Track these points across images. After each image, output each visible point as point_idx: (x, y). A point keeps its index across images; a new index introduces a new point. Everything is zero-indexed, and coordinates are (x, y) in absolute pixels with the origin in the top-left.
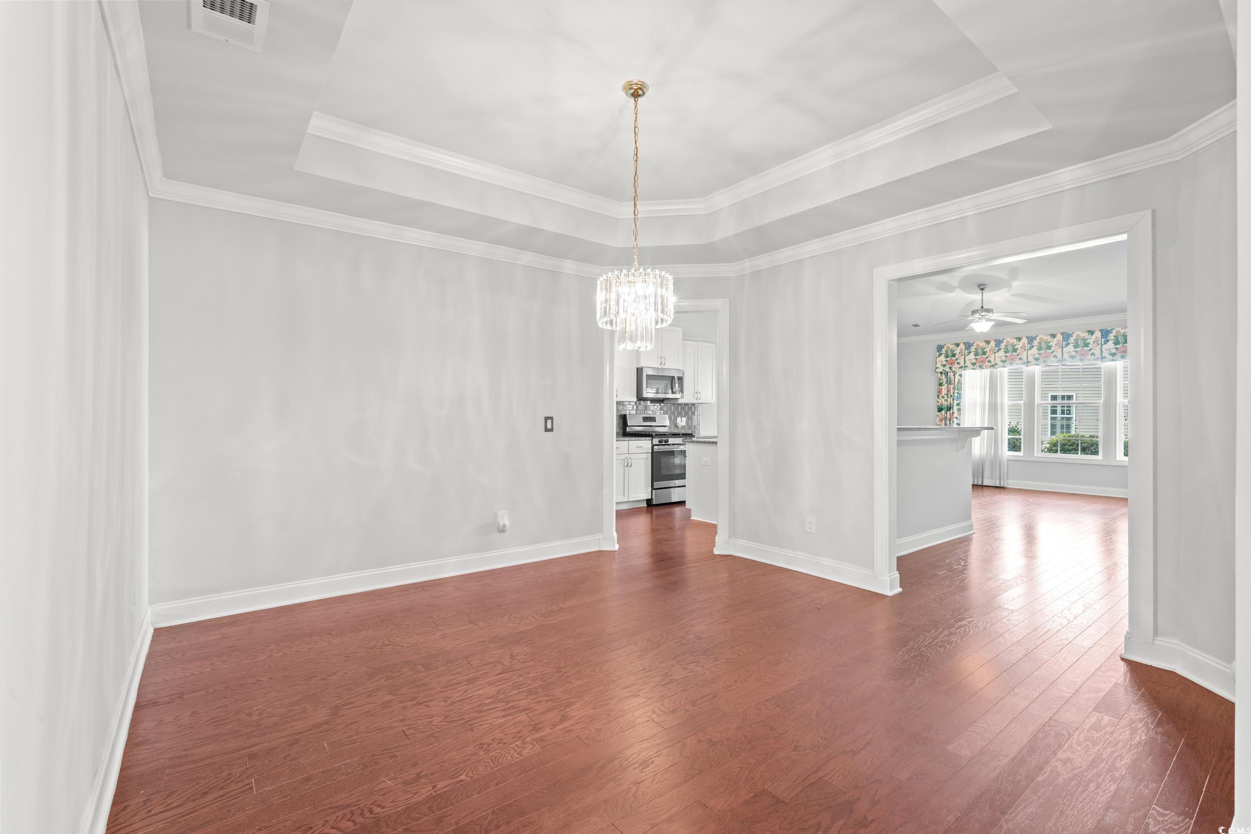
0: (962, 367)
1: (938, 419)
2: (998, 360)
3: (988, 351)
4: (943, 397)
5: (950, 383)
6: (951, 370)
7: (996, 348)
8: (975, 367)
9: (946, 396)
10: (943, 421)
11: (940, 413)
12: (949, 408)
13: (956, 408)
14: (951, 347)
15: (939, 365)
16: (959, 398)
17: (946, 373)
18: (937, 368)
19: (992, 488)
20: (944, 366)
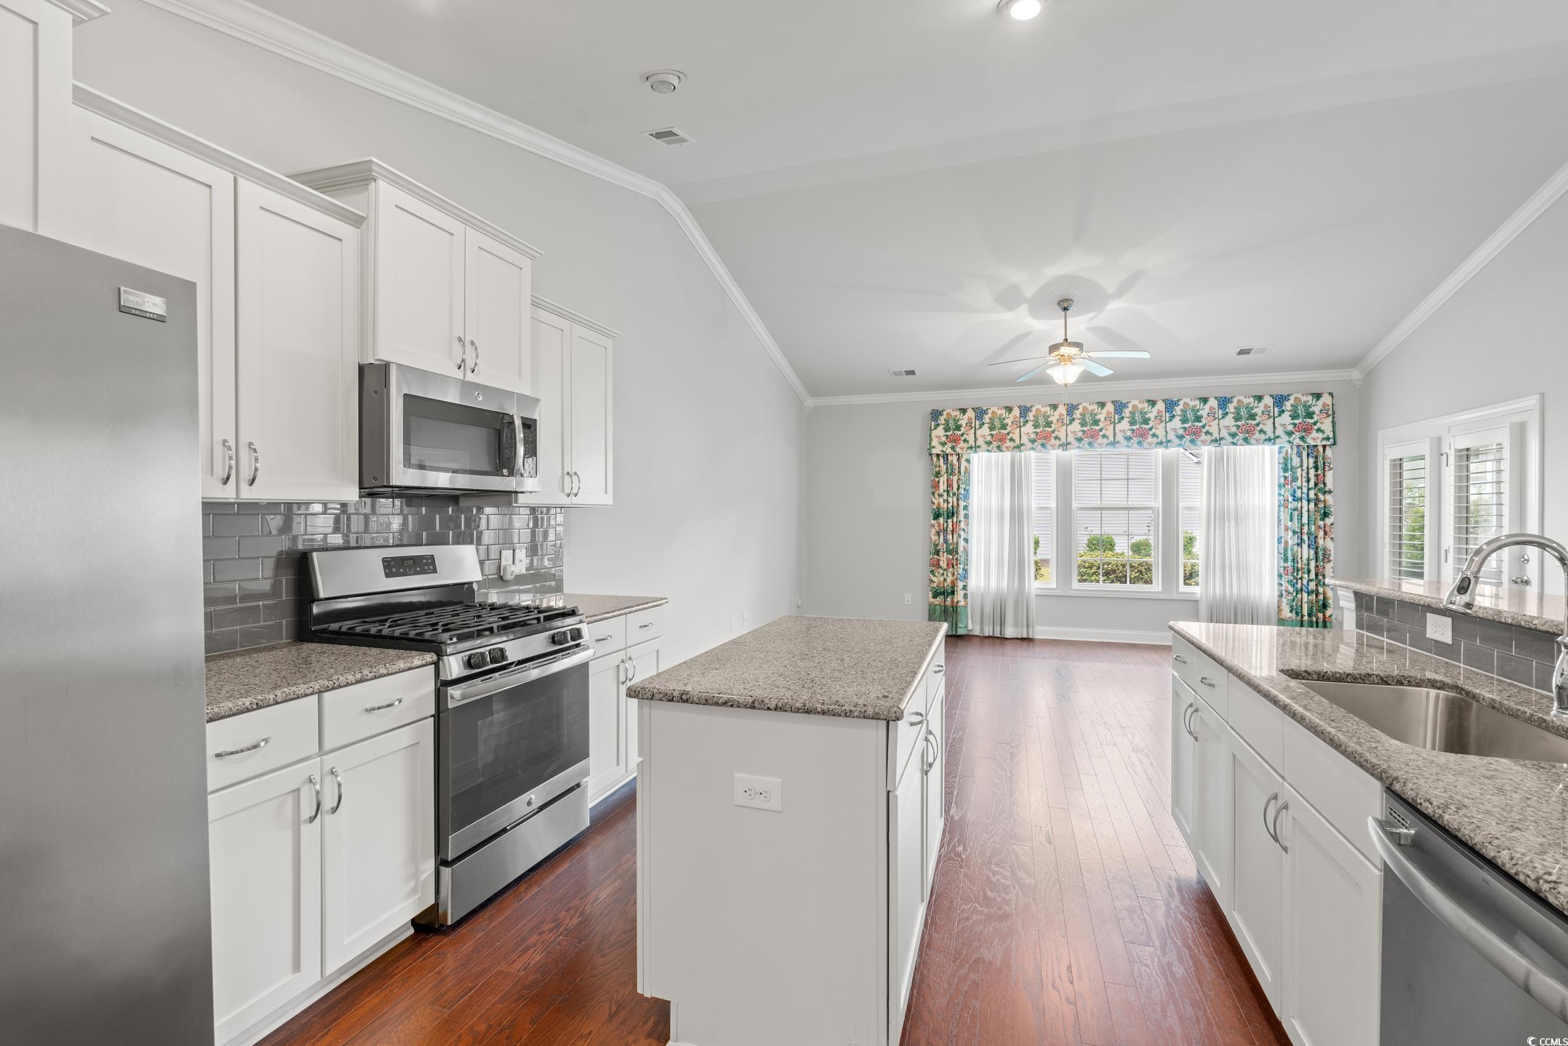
0: (971, 448)
1: (934, 531)
2: (1025, 440)
3: (1010, 424)
4: (940, 496)
5: (952, 473)
6: (954, 451)
7: (1022, 420)
8: (990, 449)
9: (945, 494)
10: (941, 534)
11: (936, 521)
12: (951, 514)
13: (962, 513)
14: (954, 414)
15: (935, 443)
16: (966, 497)
17: (946, 456)
18: (933, 447)
19: (1016, 641)
20: (943, 444)
